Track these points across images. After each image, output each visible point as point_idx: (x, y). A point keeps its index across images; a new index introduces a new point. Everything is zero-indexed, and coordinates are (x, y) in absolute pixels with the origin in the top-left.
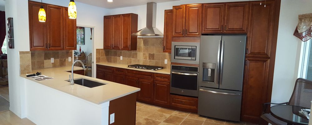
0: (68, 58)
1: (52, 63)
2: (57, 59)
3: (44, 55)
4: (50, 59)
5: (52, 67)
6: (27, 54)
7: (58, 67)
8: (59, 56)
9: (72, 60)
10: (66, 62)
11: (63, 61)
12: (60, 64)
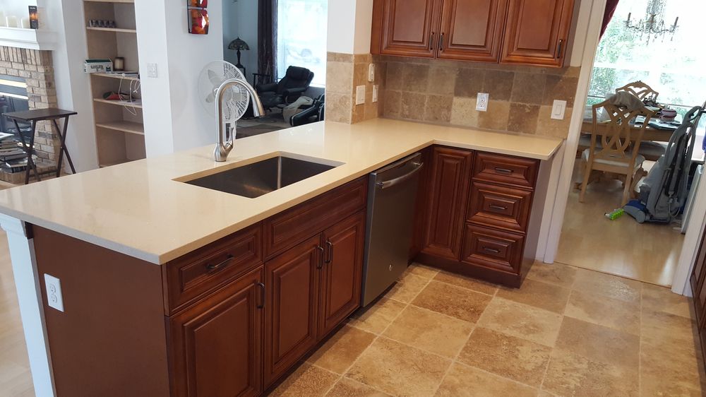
0: (551, 104)
1: (481, 113)
2: (500, 101)
3: (457, 79)
4: (476, 96)
5: (476, 126)
6: (344, 61)
7: (501, 131)
8: (510, 90)
9: (568, 116)
10: (539, 118)
11: (528, 111)
12: (510, 120)
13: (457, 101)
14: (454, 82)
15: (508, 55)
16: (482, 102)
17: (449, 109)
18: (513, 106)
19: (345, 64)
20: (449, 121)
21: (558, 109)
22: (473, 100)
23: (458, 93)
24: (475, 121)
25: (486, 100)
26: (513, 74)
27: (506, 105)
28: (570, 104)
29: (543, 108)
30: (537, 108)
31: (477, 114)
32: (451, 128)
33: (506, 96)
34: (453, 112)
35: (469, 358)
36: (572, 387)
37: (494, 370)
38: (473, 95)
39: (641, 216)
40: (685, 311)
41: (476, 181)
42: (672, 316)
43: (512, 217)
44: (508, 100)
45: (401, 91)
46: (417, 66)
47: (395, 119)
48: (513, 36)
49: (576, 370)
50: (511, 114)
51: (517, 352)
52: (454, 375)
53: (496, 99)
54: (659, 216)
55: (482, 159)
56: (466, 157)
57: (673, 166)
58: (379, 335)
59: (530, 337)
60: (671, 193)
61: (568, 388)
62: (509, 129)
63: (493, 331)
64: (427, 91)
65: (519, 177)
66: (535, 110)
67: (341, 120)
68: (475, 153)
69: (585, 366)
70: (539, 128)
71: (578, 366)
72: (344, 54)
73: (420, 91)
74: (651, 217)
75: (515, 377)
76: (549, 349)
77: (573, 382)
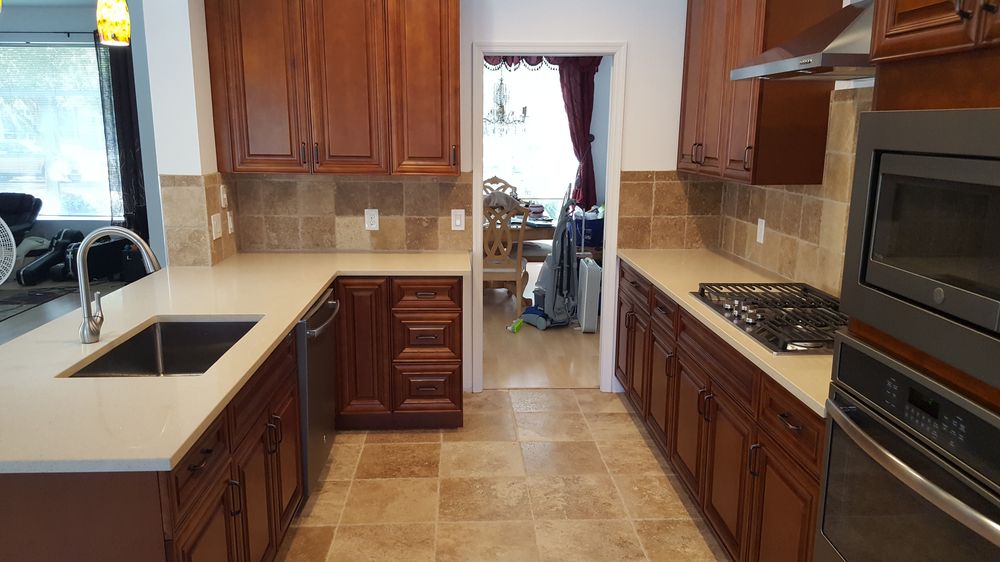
0: (449, 214)
1: (373, 233)
2: (392, 217)
3: (335, 195)
4: (363, 214)
5: (369, 249)
6: (188, 185)
7: (399, 250)
8: (402, 202)
9: (469, 225)
10: (439, 232)
11: (425, 224)
12: (407, 236)
13: (340, 221)
14: (332, 199)
15: (399, 165)
16: (371, 219)
17: (332, 232)
18: (407, 221)
19: (190, 188)
20: (334, 246)
21: (457, 219)
22: (360, 218)
23: (340, 212)
24: (367, 243)
25: (377, 217)
26: (401, 185)
27: (400, 220)
28: (469, 213)
29: (441, 219)
30: (436, 221)
31: (369, 234)
32: (338, 255)
33: (399, 210)
34: (338, 235)
35: (451, 513)
36: (561, 508)
37: (481, 518)
38: (360, 212)
39: (542, 322)
40: (619, 407)
41: (397, 312)
42: (612, 414)
43: (444, 345)
44: (401, 215)
45: (262, 216)
46: (279, 182)
47: (259, 252)
48: (401, 143)
49: (556, 491)
50: (408, 230)
51: (494, 494)
52: (444, 536)
53: (387, 215)
54: (559, 318)
55: (399, 286)
56: (380, 286)
57: (561, 264)
58: (338, 525)
59: (498, 473)
60: (565, 293)
61: (557, 510)
62: (409, 248)
63: (461, 479)
64: (299, 212)
65: (444, 299)
66: (433, 222)
67: (195, 264)
68: (390, 279)
69: (562, 484)
70: (441, 242)
71: (556, 486)
72: (188, 176)
73: (290, 214)
74: (552, 321)
75: (505, 518)
76: (524, 479)
77: (560, 503)
